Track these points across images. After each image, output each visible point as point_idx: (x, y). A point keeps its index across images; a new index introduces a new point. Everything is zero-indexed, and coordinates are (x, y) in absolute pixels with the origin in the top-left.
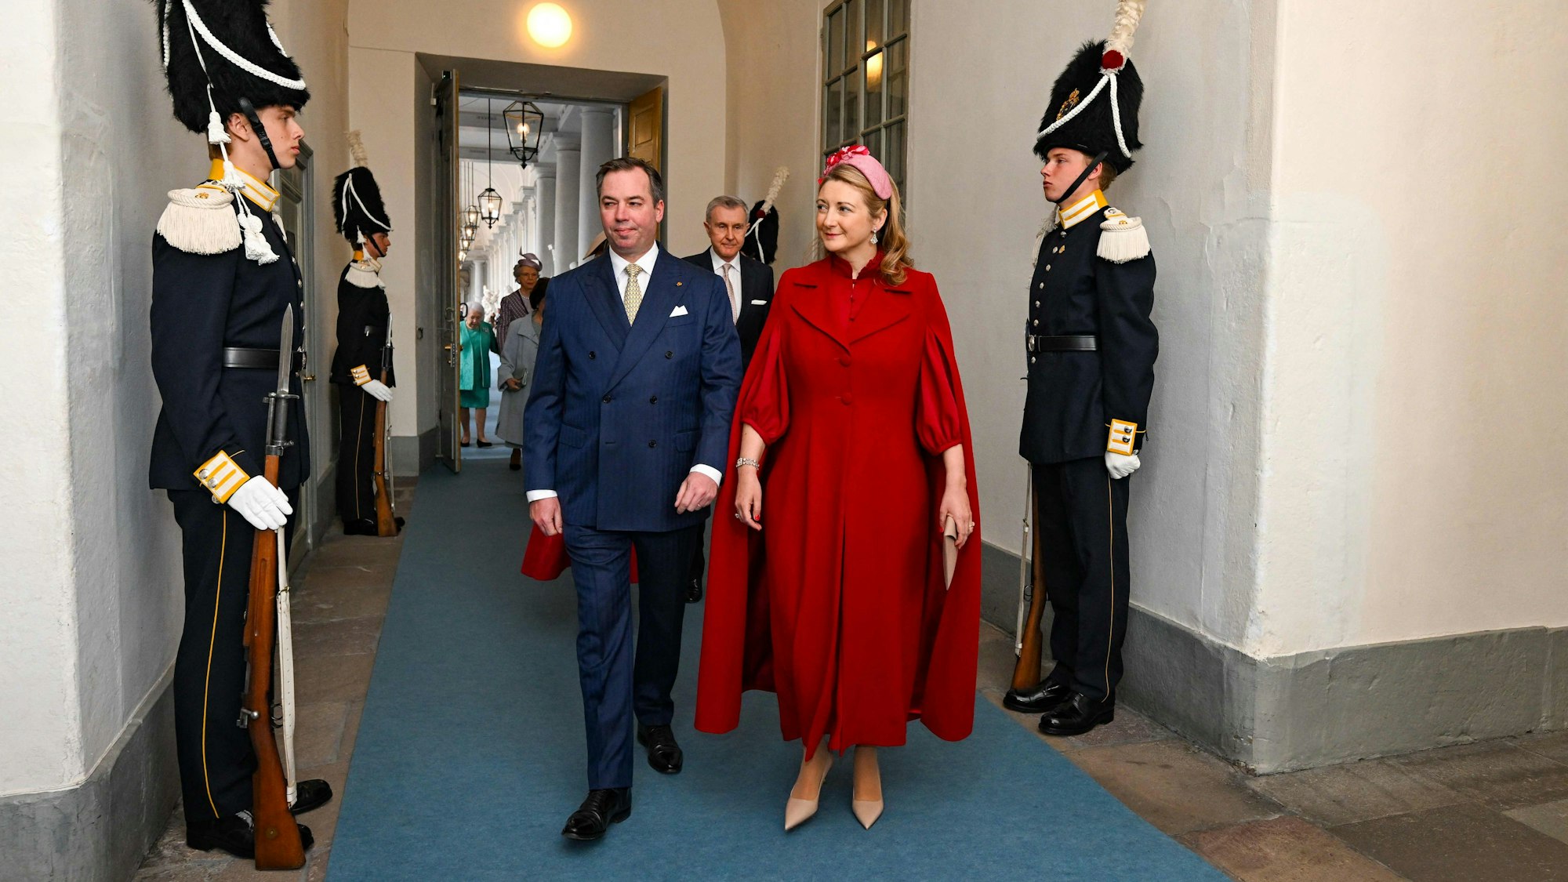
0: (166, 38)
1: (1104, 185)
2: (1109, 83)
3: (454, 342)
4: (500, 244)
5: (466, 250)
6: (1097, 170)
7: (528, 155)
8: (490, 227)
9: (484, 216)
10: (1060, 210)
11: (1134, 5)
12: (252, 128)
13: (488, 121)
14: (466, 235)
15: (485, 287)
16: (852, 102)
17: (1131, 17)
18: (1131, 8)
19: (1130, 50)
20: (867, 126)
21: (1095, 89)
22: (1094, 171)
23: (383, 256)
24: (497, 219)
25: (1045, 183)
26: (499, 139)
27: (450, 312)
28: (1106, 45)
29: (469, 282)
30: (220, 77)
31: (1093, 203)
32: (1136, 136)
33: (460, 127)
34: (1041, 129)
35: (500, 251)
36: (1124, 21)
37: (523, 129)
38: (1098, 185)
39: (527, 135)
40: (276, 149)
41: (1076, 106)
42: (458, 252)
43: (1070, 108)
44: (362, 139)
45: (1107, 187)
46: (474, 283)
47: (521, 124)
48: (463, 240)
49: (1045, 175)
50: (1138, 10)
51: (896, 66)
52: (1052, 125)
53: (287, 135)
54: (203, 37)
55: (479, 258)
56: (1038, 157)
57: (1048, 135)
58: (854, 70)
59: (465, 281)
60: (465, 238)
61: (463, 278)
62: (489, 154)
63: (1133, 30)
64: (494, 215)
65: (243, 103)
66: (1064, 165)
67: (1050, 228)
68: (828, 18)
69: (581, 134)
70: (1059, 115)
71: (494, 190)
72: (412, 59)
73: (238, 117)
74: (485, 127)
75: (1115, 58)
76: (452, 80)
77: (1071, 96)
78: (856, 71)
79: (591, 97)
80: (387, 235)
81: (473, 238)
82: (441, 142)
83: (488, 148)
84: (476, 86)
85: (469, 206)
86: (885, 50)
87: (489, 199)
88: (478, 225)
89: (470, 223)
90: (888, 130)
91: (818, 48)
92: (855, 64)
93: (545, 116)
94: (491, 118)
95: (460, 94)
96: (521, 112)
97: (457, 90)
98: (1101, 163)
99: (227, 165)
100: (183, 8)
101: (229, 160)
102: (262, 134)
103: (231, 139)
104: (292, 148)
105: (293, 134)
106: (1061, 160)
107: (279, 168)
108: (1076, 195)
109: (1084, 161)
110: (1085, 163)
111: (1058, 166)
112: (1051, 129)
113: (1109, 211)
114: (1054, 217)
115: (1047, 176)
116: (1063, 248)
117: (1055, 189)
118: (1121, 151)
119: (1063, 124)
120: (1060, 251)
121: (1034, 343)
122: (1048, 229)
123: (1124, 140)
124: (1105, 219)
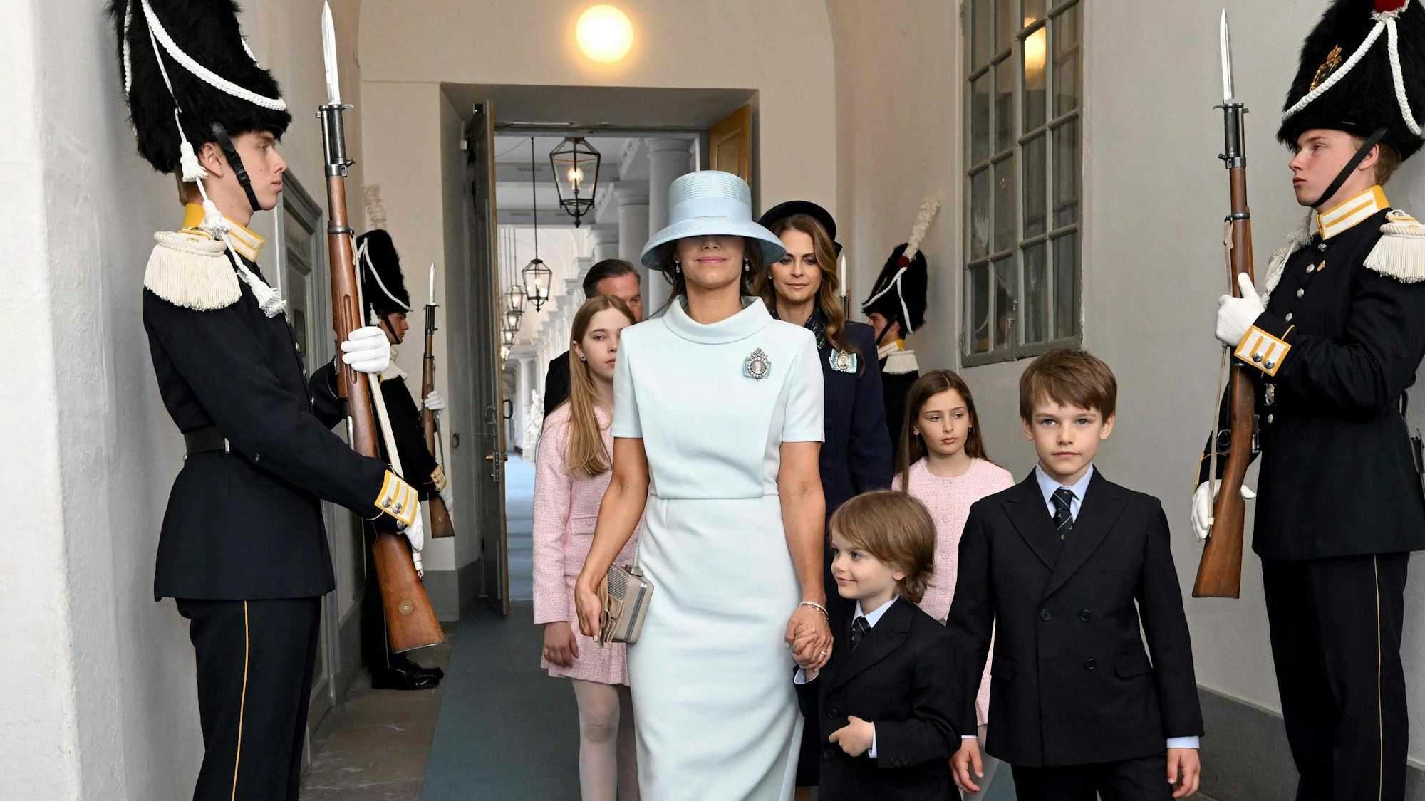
0: (126, 58)
1: (1382, 177)
2: (1385, 32)
3: (497, 451)
4: (551, 336)
5: (509, 344)
6: (1371, 155)
7: (582, 208)
8: (538, 310)
9: (531, 295)
10: (1319, 214)
12: (227, 159)
13: (532, 172)
14: (509, 324)
15: (534, 392)
16: (1004, 102)
20: (1027, 129)
21: (1364, 43)
22: (1368, 157)
24: (547, 298)
25: (1296, 180)
26: (547, 196)
27: (491, 412)
29: (513, 387)
30: (189, 99)
31: (1370, 203)
33: (497, 183)
34: (1287, 107)
35: (551, 345)
37: (575, 175)
38: (1373, 178)
39: (581, 182)
40: (256, 185)
41: (1337, 69)
42: (500, 346)
43: (1328, 73)
44: (382, 195)
45: (1387, 178)
46: (520, 388)
47: (573, 170)
48: (505, 331)
49: (1296, 169)
51: (1065, 42)
52: (1304, 98)
53: (267, 167)
54: (168, 51)
55: (526, 354)
56: (1284, 146)
57: (1297, 113)
58: (1008, 55)
59: (509, 386)
60: (508, 328)
61: (506, 381)
62: (534, 217)
64: (543, 294)
65: (217, 129)
66: (1321, 151)
67: (1304, 239)
69: (648, 182)
70: (1313, 84)
71: (541, 262)
72: (436, 90)
73: (211, 148)
74: (528, 181)
76: (486, 114)
77: (1329, 57)
78: (1010, 57)
79: (660, 125)
80: (405, 316)
81: (518, 328)
82: (474, 197)
83: (533, 208)
84: (516, 121)
85: (512, 286)
86: (1049, 23)
87: (536, 274)
88: (523, 310)
89: (513, 308)
90: (1056, 132)
91: (957, 32)
92: (1008, 48)
93: (602, 158)
94: (536, 167)
95: (496, 133)
96: (573, 154)
97: (493, 128)
98: (1376, 145)
99: (208, 204)
100: (145, 19)
101: (209, 199)
102: (238, 166)
103: (207, 174)
104: (273, 183)
105: (276, 165)
106: (1318, 147)
107: (261, 209)
108: (1342, 193)
109: (1352, 145)
110: (1354, 148)
111: (1314, 155)
112: (1301, 104)
113: (1394, 213)
114: (1309, 225)
115: (1298, 170)
116: (1323, 265)
117: (1310, 189)
118: (1407, 126)
119: (1319, 94)
120: (1319, 269)
121: (1273, 395)
122: (1301, 240)
123: (1410, 110)
124: (1387, 221)
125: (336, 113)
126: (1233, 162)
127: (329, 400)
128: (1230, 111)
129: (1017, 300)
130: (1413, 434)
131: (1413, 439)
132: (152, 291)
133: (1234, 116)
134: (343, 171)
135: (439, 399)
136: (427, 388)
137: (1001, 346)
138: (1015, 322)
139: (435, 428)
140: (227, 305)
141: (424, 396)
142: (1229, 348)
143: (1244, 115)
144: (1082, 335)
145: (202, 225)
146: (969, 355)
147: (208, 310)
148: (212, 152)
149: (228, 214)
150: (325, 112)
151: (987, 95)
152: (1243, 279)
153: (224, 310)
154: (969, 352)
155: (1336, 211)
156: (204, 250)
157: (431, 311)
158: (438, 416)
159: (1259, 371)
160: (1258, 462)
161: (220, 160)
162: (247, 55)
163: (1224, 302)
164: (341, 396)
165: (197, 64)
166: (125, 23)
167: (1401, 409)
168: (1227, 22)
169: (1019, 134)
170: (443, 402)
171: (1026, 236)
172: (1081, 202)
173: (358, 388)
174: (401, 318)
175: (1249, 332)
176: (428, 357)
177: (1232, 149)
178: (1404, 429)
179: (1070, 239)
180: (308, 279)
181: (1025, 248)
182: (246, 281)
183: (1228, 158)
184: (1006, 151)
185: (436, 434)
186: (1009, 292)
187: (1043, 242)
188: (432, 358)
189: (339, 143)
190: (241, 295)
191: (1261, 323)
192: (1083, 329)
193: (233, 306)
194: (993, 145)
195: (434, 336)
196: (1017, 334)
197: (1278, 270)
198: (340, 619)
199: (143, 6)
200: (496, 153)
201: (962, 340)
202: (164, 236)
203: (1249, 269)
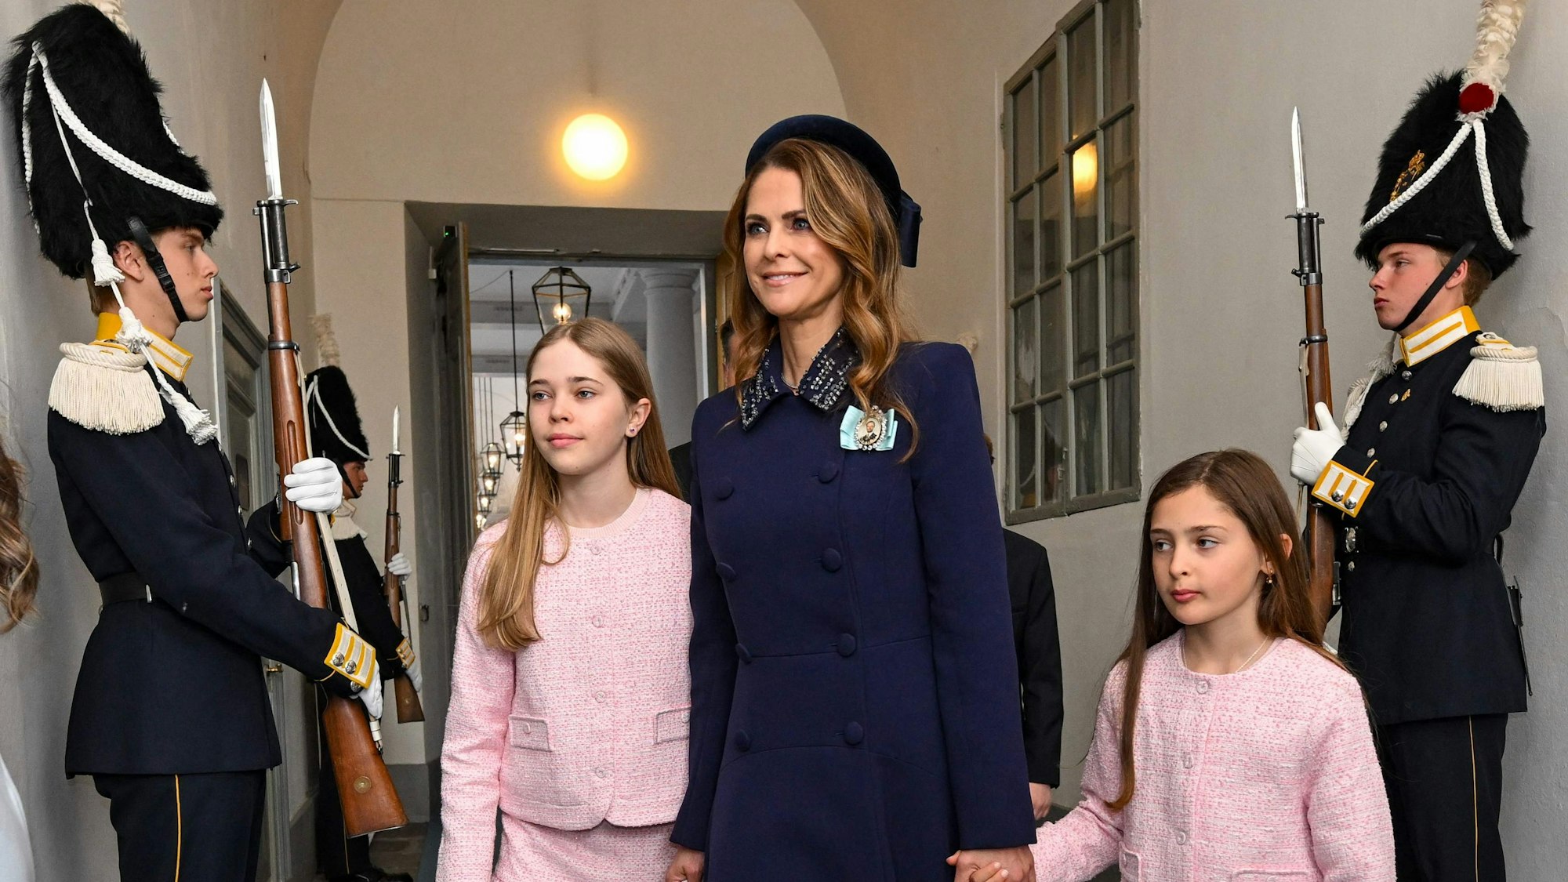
0: (26, 142)
1: (1471, 298)
2: (1472, 135)
5: (486, 512)
6: (1459, 272)
9: (510, 453)
10: (1403, 338)
11: (1507, 10)
12: (147, 261)
13: (511, 312)
14: (485, 489)
16: (1051, 228)
17: (1502, 29)
18: (1504, 18)
19: (1503, 81)
20: (1076, 253)
21: (1449, 147)
22: (1455, 274)
23: (357, 496)
25: (1377, 301)
26: (528, 339)
28: (1465, 76)
30: (101, 189)
31: (1458, 325)
32: (1520, 215)
33: (472, 325)
34: (1366, 219)
36: (1491, 37)
37: (562, 311)
38: (1462, 299)
40: (182, 291)
41: (1420, 176)
42: (475, 513)
43: (1410, 181)
45: (1477, 299)
47: (559, 306)
48: (481, 496)
49: (1376, 288)
50: (1514, 17)
51: (1119, 159)
52: (1384, 209)
53: (194, 270)
56: (1363, 263)
57: (1377, 226)
58: (1056, 171)
60: (483, 493)
62: (513, 364)
63: (1507, 50)
65: (135, 225)
66: (1405, 268)
67: (1387, 368)
68: (1011, 97)
69: (645, 324)
70: (1394, 194)
72: (400, 210)
73: (128, 248)
74: (509, 322)
75: (1480, 95)
76: (458, 238)
77: (1411, 163)
78: (1056, 174)
79: (659, 253)
80: (364, 466)
81: (495, 492)
82: (445, 334)
83: (513, 354)
84: (492, 247)
85: (488, 444)
86: (1100, 134)
87: (516, 428)
88: (501, 471)
89: (490, 469)
90: (1109, 259)
91: (997, 146)
92: (1054, 164)
93: (592, 293)
94: (515, 306)
95: (469, 260)
96: (559, 287)
97: (467, 254)
98: (1465, 261)
99: (125, 313)
100: (47, 96)
101: (126, 306)
102: (160, 269)
103: (124, 277)
104: (202, 290)
105: (206, 268)
106: (1401, 263)
107: (188, 320)
108: (1428, 314)
109: (1438, 260)
110: (1440, 264)
111: (1397, 273)
112: (1382, 216)
113: (1485, 336)
114: (1392, 352)
115: (1379, 290)
116: (1407, 394)
117: (1392, 309)
118: (1498, 240)
119: (1401, 204)
120: (1403, 399)
121: (1354, 540)
122: (1384, 368)
123: (1501, 222)
124: (1477, 344)
125: (277, 209)
126: (1307, 278)
127: (271, 543)
128: (1304, 221)
129: (1068, 448)
130: (1509, 582)
131: (1509, 588)
132: (58, 412)
133: (1308, 226)
134: (285, 278)
135: (404, 562)
136: (391, 550)
137: (1049, 502)
138: (1065, 473)
139: (401, 596)
140: (148, 428)
141: (388, 559)
142: (1306, 487)
143: (1320, 225)
144: (1141, 485)
145: (118, 336)
146: (1013, 511)
147: (124, 434)
148: (129, 251)
149: (150, 325)
150: (264, 209)
151: (1031, 222)
152: (1321, 409)
153: (144, 433)
154: (1013, 508)
155: (1422, 334)
156: (120, 364)
157: (395, 460)
158: (404, 583)
159: (1339, 512)
160: (1338, 617)
161: (138, 261)
162: (170, 140)
163: (1299, 435)
164: (285, 539)
165: (111, 149)
166: (24, 101)
167: (1495, 554)
168: (1300, 122)
169: (1068, 260)
170: (410, 567)
171: (1077, 374)
172: (1139, 336)
173: (304, 529)
174: (359, 468)
175: (1328, 468)
176: (392, 514)
177: (1306, 264)
178: (1499, 576)
179: (1126, 376)
180: (251, 421)
181: (1075, 388)
182: (170, 402)
183: (1303, 273)
184: (1051, 281)
185: (402, 603)
186: (1058, 440)
187: (1096, 381)
188: (396, 515)
189: (281, 245)
190: (164, 417)
191: (1341, 458)
192: (1141, 478)
193: (154, 430)
194: (1039, 274)
195: (398, 489)
196: (1068, 485)
197: (1358, 402)
198: (291, 817)
199: (45, 81)
200: (471, 290)
201: (1006, 495)
202: (72, 348)
203: (1326, 397)
